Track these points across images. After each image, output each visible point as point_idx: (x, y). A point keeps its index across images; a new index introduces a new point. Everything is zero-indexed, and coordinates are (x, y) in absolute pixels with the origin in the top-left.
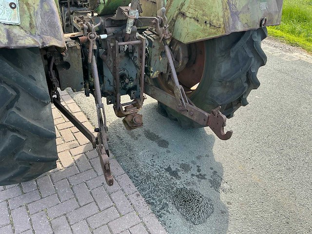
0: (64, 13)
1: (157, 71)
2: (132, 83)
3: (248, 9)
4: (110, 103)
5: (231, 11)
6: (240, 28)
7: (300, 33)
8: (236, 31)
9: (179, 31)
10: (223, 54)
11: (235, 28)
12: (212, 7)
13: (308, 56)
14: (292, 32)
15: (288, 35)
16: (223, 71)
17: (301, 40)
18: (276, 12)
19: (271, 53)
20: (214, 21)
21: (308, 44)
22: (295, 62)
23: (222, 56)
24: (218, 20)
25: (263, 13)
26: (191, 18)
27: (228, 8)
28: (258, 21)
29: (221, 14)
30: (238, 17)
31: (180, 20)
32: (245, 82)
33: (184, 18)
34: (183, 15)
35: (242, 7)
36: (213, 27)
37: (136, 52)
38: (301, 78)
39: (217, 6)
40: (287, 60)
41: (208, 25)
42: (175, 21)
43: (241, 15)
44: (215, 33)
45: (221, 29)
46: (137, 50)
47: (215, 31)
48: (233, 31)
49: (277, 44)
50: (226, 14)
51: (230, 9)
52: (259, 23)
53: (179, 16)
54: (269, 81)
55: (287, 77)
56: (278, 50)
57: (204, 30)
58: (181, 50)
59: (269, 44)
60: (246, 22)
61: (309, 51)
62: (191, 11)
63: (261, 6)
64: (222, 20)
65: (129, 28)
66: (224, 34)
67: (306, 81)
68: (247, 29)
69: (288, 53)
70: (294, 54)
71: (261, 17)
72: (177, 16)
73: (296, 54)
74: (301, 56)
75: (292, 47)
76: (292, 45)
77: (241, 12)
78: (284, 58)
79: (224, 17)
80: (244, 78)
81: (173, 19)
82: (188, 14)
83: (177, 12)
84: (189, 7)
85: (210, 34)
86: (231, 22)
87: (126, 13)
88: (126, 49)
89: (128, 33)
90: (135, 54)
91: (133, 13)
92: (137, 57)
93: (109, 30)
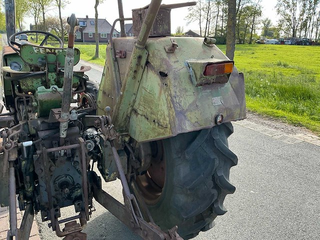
0: (22, 112)
1: (115, 173)
2: (79, 191)
3: (197, 106)
4: (46, 220)
5: (175, 110)
6: (188, 128)
7: (303, 111)
8: (183, 132)
9: (134, 128)
10: (179, 156)
11: (182, 129)
12: (158, 105)
13: (313, 136)
14: (295, 111)
15: (290, 115)
16: (182, 175)
17: (304, 119)
18: (237, 106)
19: (270, 135)
20: (161, 121)
21: (312, 123)
22: (298, 145)
23: (179, 158)
24: (165, 119)
25: (217, 109)
26: (142, 115)
27: (172, 106)
28: (211, 118)
29: (166, 113)
30: (185, 116)
31: (134, 116)
32: (212, 188)
33: (137, 116)
34: (136, 112)
35: (188, 104)
36: (160, 127)
37: (77, 157)
38: (306, 164)
39: (163, 105)
40: (289, 143)
41: (157, 125)
42: (130, 118)
43: (188, 114)
44: (163, 134)
45: (168, 130)
46: (77, 154)
47: (163, 130)
48: (180, 132)
49: (278, 124)
50: (171, 113)
51: (175, 108)
52: (213, 120)
53: (133, 113)
54: (267, 171)
55: (289, 165)
56: (279, 132)
57: (154, 129)
58: (142, 147)
59: (269, 125)
60: (196, 120)
61: (314, 131)
62: (142, 108)
63: (213, 101)
64: (168, 119)
65: (62, 132)
66: (171, 135)
67: (311, 168)
68: (198, 128)
69: (291, 135)
70: (298, 135)
71: (214, 113)
72: (131, 113)
73: (300, 135)
74: (305, 137)
75: (295, 127)
76: (295, 126)
77: (187, 110)
78: (285, 141)
79: (169, 116)
80: (210, 182)
81: (127, 116)
82: (139, 112)
83: (130, 109)
84: (139, 104)
85: (159, 134)
86: (177, 123)
87: (57, 116)
88: (62, 154)
89: (62, 136)
90: (75, 159)
91: (65, 116)
92: (78, 162)
93: (42, 134)
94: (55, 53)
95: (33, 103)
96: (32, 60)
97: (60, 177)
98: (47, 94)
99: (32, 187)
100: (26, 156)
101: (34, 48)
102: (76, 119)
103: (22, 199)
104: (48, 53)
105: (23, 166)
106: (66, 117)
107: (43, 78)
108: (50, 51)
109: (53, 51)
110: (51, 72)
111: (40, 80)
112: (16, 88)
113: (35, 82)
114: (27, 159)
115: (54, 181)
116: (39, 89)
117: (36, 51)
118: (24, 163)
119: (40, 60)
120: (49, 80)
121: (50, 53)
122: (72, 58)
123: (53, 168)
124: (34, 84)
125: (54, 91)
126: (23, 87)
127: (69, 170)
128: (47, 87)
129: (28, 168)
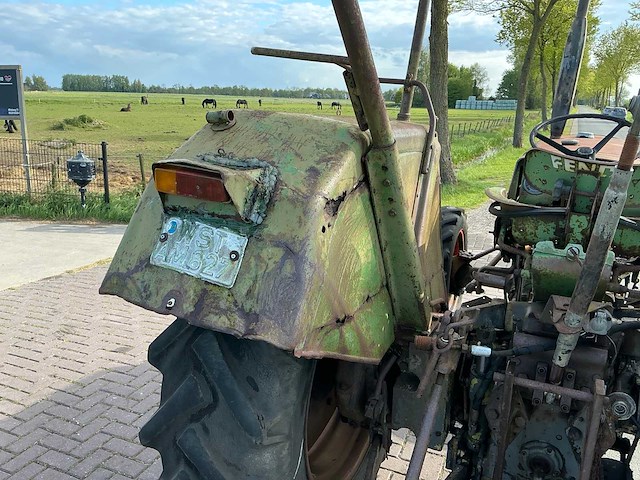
37: (581, 420)
65: (560, 354)
87: (557, 315)
88: (550, 399)
89: (558, 363)
90: (576, 423)
91: (574, 319)
92: (580, 432)
93: (521, 340)
94: (596, 174)
95: (523, 271)
96: (545, 182)
97: (536, 444)
98: (552, 261)
99: (480, 434)
100: (482, 370)
101: (554, 158)
102: (604, 332)
103: (455, 447)
104: (582, 171)
105: (472, 386)
106: (575, 324)
107: (561, 223)
108: (586, 168)
109: (593, 169)
110: (580, 213)
111: (553, 225)
112: (501, 233)
113: (542, 227)
114: (482, 377)
115: (522, 448)
116: (540, 245)
117: (555, 165)
118: (475, 381)
119: (559, 185)
120: (571, 231)
121: (586, 172)
122: (621, 194)
123: (521, 421)
124: (539, 232)
125: (571, 257)
126: (515, 234)
127: (559, 438)
128: (560, 245)
129: (479, 396)
